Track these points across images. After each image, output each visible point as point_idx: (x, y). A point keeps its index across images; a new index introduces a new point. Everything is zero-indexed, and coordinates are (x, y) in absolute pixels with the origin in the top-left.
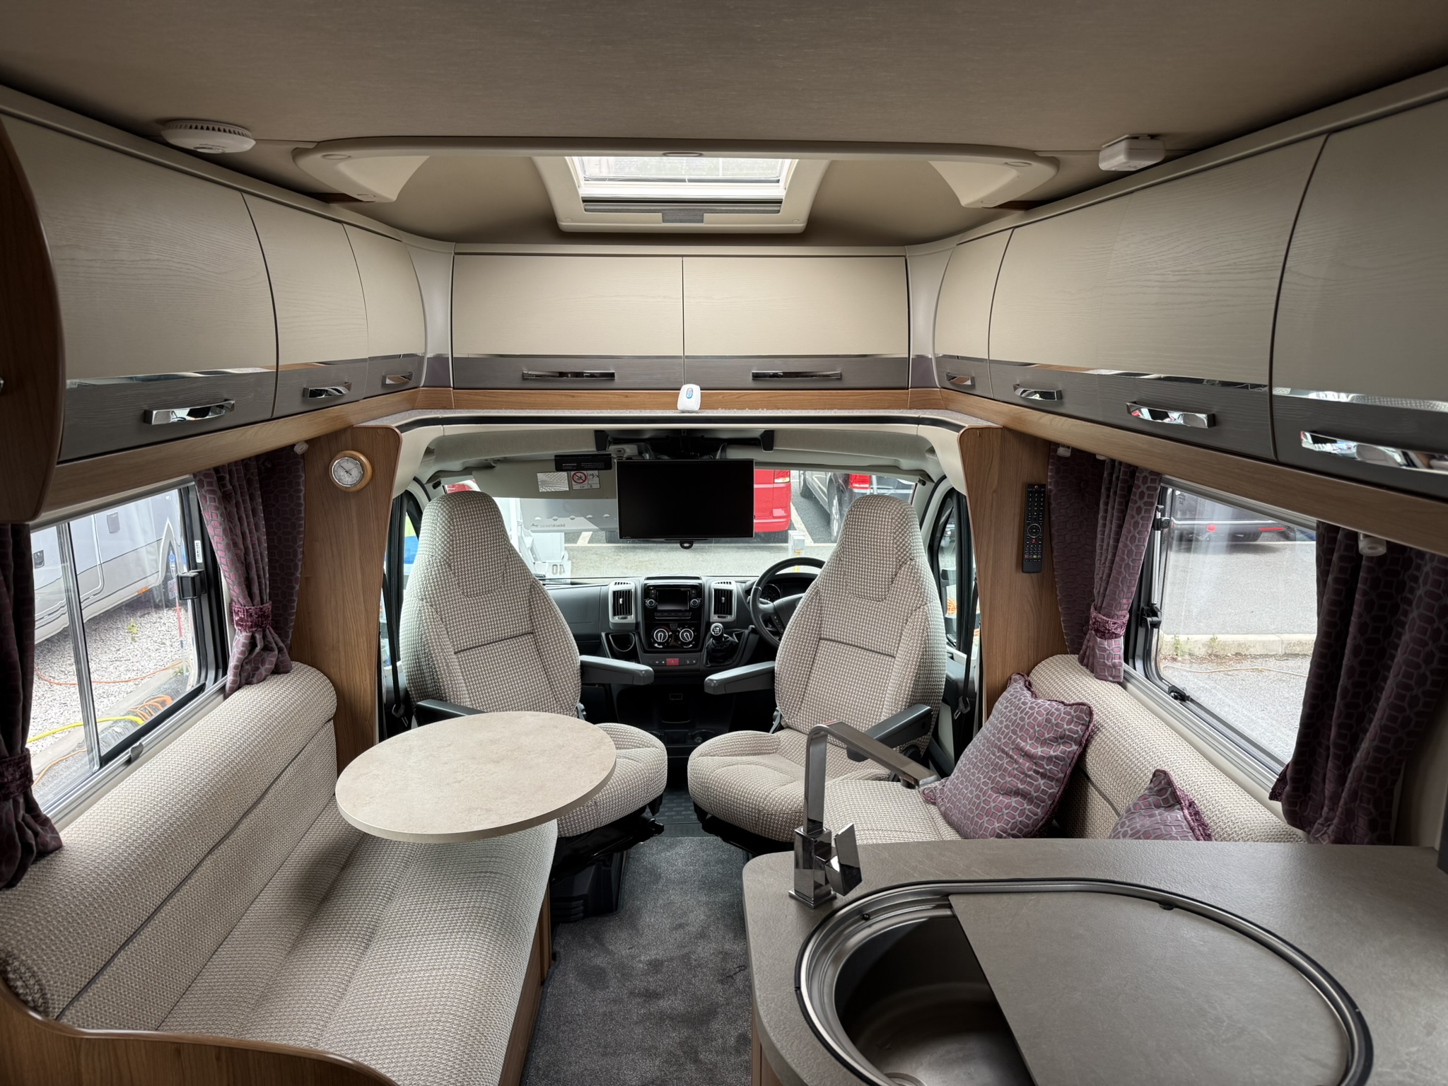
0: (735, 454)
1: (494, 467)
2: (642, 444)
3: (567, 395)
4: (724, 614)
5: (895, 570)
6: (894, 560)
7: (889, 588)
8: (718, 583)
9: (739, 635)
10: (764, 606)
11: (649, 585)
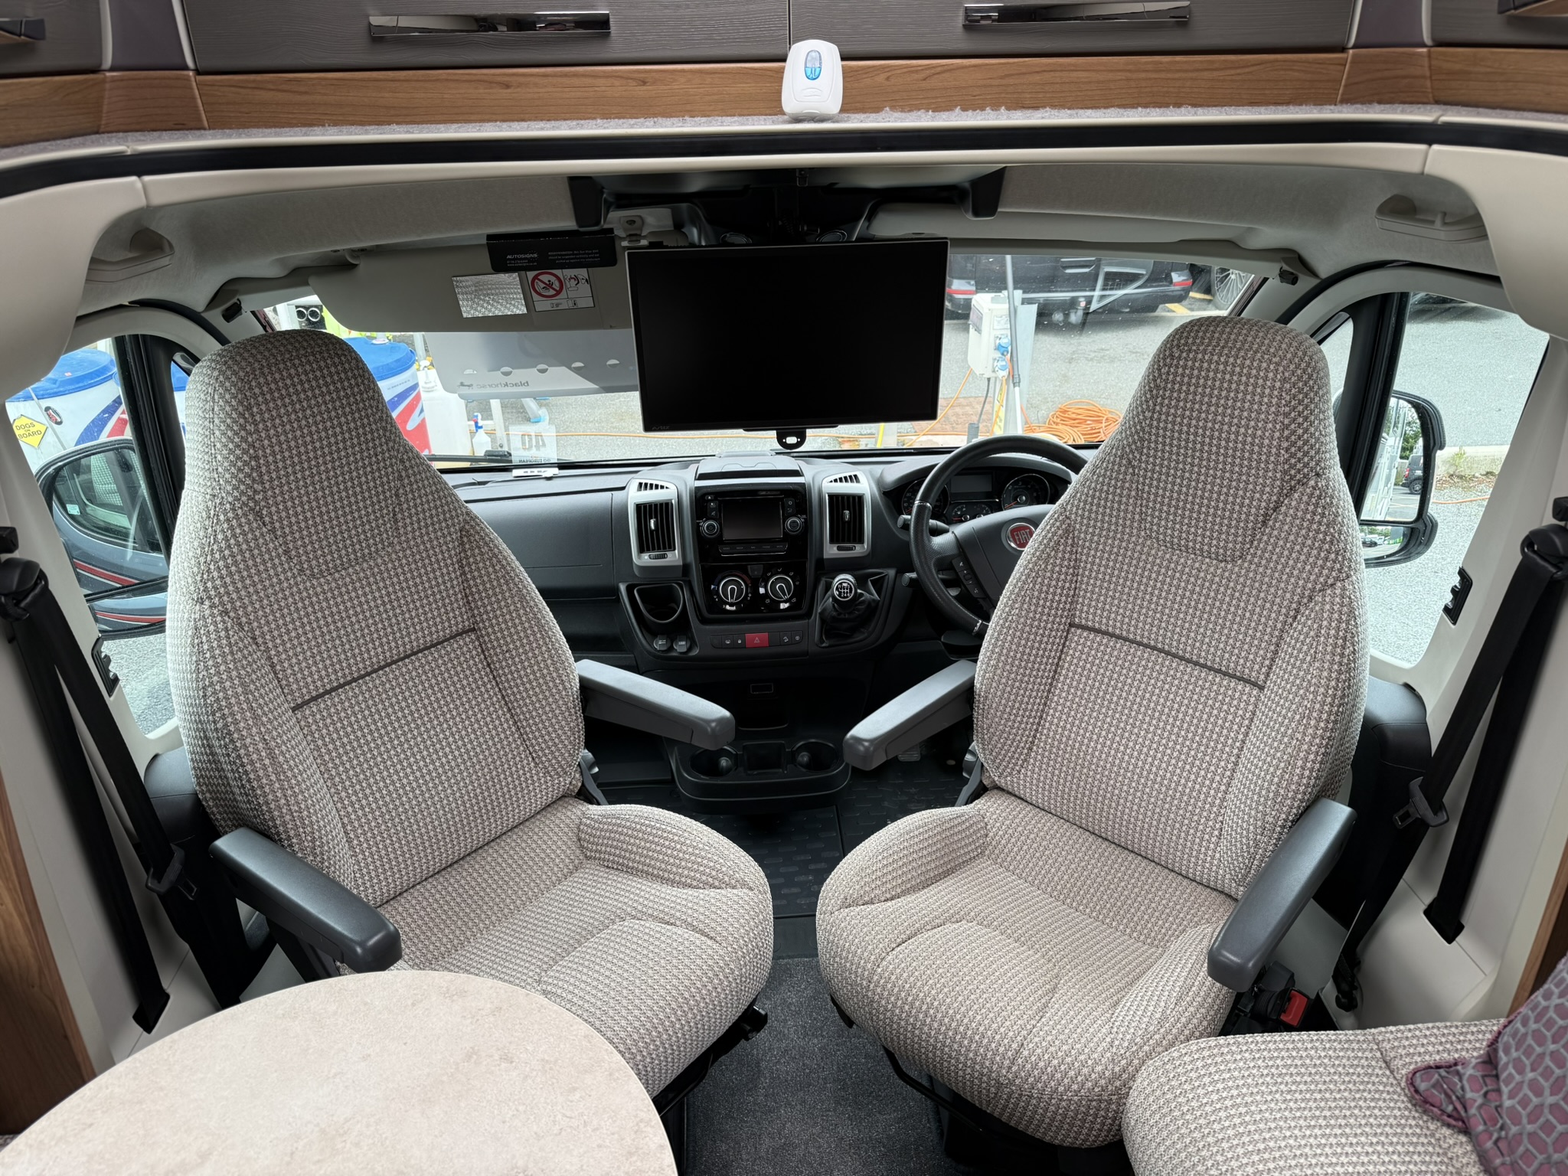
0: (893, 226)
1: (355, 266)
2: (684, 206)
4: (849, 541)
5: (1274, 498)
6: (1278, 475)
7: (1254, 535)
8: (836, 481)
9: (878, 584)
10: (938, 541)
11: (705, 491)
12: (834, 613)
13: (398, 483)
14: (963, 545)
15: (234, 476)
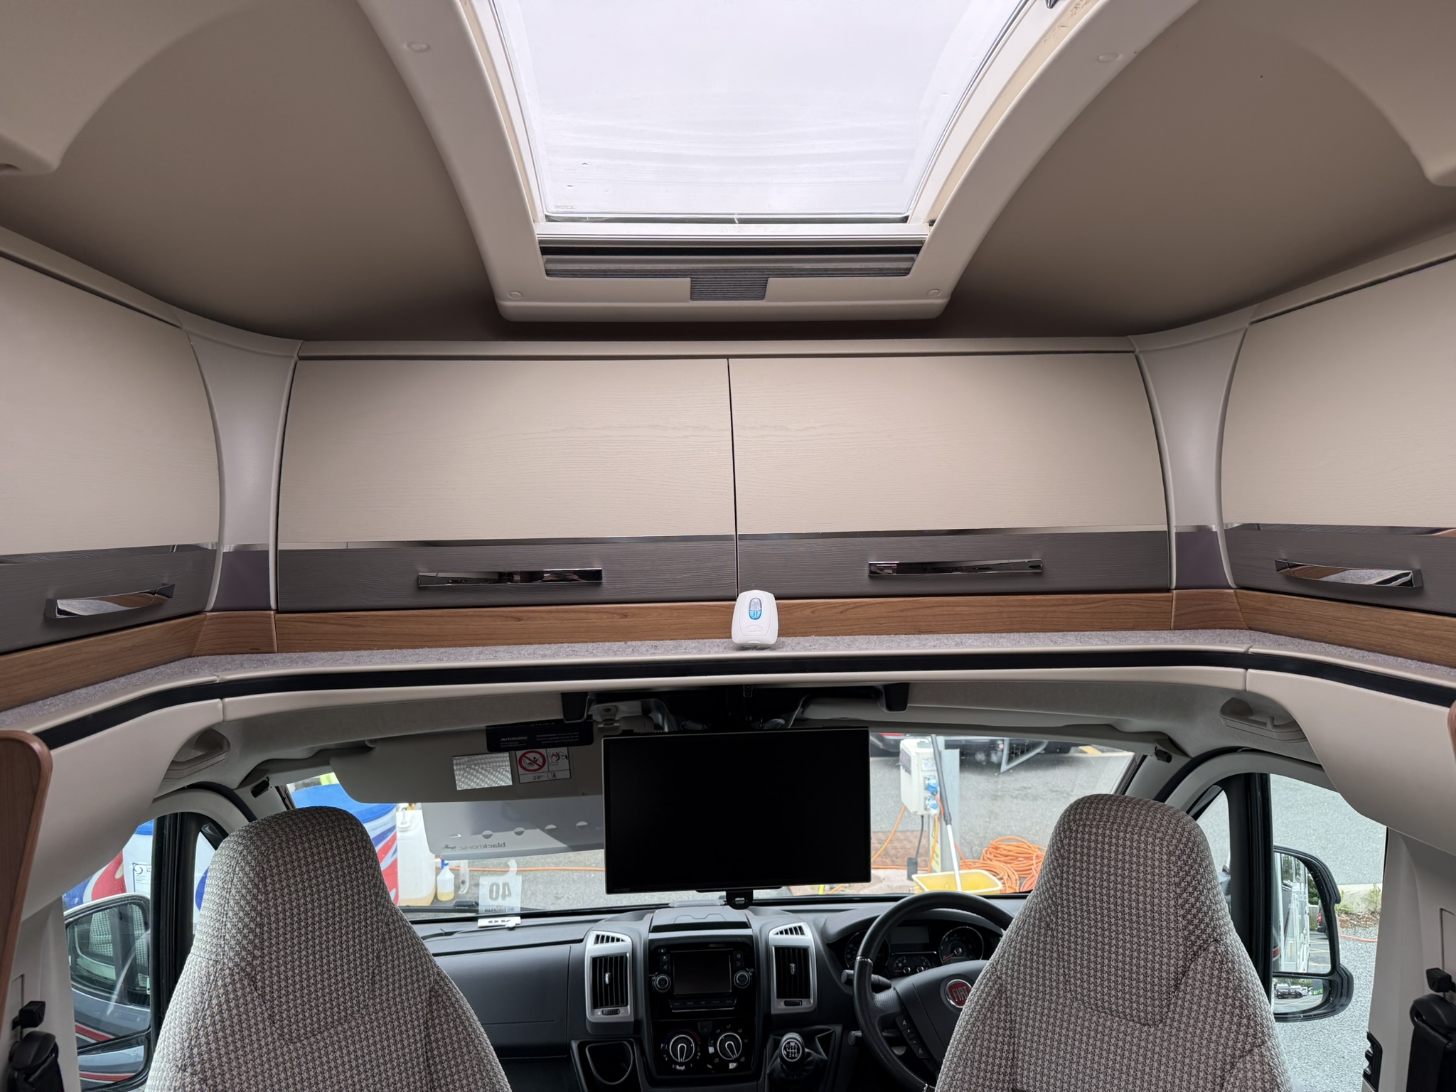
1: (371, 749)
3: (507, 617)
4: (796, 996)
5: (1181, 963)
6: (1181, 941)
7: (1169, 999)
8: (781, 933)
9: (826, 1042)
10: (881, 997)
11: (656, 944)
12: (783, 1075)
13: (381, 945)
14: (905, 1001)
15: (239, 943)
